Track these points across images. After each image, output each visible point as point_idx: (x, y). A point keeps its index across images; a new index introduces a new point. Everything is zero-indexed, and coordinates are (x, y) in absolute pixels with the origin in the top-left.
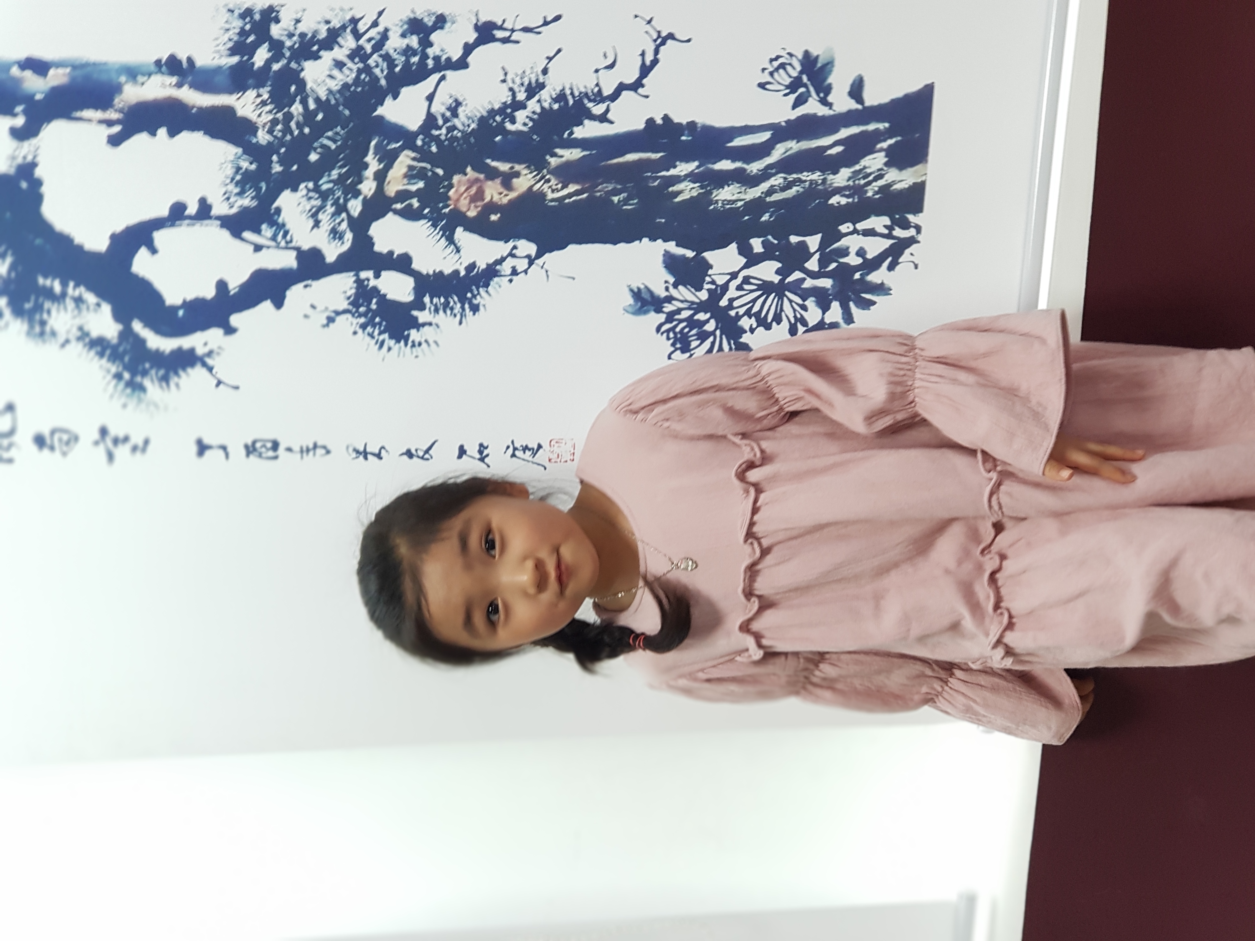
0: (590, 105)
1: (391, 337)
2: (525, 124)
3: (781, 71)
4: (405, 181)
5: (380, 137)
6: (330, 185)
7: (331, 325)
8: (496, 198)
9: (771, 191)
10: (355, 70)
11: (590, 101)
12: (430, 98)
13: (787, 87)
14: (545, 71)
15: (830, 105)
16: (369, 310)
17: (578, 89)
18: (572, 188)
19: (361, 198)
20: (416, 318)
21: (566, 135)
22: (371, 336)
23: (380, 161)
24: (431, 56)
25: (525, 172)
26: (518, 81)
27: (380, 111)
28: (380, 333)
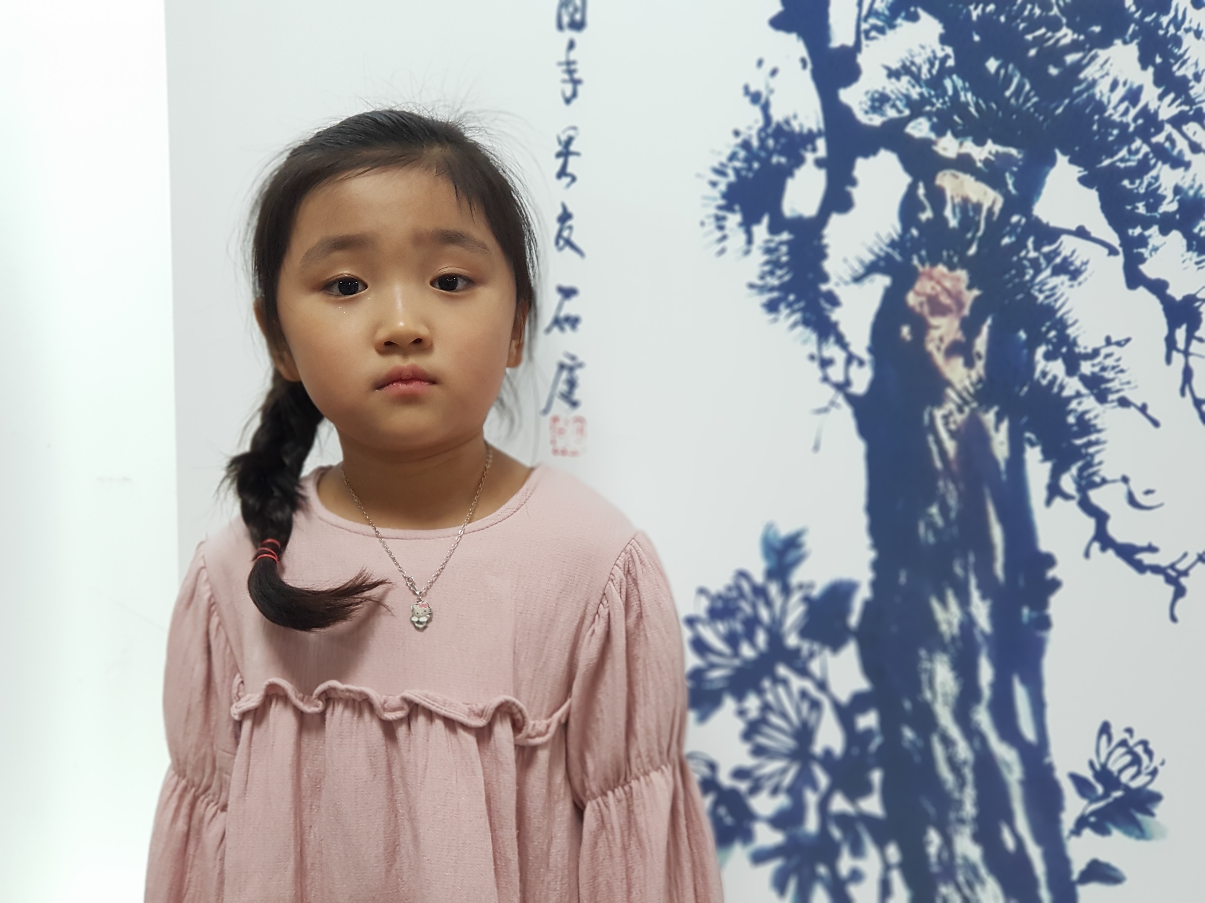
0: (1074, 470)
1: (730, 186)
2: (1044, 374)
3: (1128, 759)
4: (958, 200)
5: (1021, 160)
6: (950, 92)
7: (747, 99)
8: (934, 334)
9: (947, 742)
10: (1125, 119)
11: (1081, 470)
12: (1082, 233)
13: (1104, 766)
14: (1124, 403)
15: (1077, 831)
16: (770, 154)
17: (1098, 452)
18: (950, 446)
19: (932, 136)
20: (758, 221)
21: (1028, 435)
22: (733, 157)
23: (986, 162)
24: (1147, 233)
25: (974, 375)
26: (1110, 362)
27: (1062, 160)
28: (737, 171)
